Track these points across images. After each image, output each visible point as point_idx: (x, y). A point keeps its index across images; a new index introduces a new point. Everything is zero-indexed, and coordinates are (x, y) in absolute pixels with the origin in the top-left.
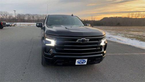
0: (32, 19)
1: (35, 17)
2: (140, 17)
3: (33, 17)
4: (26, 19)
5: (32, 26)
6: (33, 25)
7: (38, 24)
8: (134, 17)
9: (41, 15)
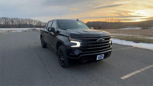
0: (11, 24)
1: (15, 21)
2: (114, 22)
3: (12, 22)
4: (2, 24)
5: (13, 32)
6: (15, 31)
7: (50, 29)
8: (110, 22)
9: (22, 19)
